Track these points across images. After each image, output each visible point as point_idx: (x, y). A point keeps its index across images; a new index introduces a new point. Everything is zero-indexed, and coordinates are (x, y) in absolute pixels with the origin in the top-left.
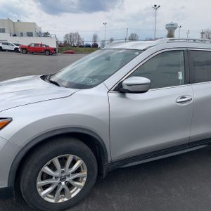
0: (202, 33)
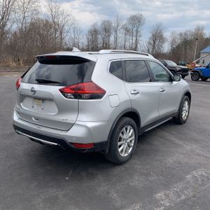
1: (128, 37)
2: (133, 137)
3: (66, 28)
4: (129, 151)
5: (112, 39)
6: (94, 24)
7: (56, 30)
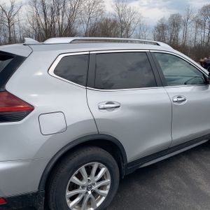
1: (199, 30)
2: (108, 180)
3: (133, 26)
4: (98, 205)
5: (181, 33)
6: (162, 19)
7: (122, 29)
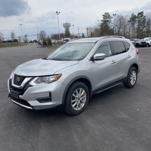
0: (87, 29)
